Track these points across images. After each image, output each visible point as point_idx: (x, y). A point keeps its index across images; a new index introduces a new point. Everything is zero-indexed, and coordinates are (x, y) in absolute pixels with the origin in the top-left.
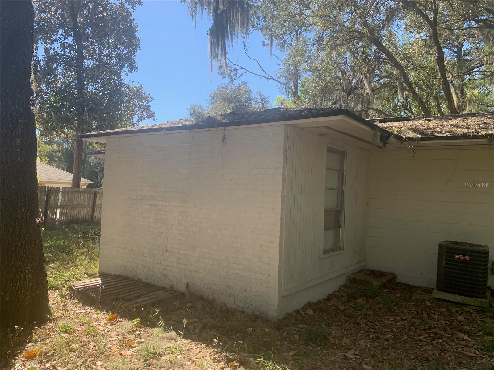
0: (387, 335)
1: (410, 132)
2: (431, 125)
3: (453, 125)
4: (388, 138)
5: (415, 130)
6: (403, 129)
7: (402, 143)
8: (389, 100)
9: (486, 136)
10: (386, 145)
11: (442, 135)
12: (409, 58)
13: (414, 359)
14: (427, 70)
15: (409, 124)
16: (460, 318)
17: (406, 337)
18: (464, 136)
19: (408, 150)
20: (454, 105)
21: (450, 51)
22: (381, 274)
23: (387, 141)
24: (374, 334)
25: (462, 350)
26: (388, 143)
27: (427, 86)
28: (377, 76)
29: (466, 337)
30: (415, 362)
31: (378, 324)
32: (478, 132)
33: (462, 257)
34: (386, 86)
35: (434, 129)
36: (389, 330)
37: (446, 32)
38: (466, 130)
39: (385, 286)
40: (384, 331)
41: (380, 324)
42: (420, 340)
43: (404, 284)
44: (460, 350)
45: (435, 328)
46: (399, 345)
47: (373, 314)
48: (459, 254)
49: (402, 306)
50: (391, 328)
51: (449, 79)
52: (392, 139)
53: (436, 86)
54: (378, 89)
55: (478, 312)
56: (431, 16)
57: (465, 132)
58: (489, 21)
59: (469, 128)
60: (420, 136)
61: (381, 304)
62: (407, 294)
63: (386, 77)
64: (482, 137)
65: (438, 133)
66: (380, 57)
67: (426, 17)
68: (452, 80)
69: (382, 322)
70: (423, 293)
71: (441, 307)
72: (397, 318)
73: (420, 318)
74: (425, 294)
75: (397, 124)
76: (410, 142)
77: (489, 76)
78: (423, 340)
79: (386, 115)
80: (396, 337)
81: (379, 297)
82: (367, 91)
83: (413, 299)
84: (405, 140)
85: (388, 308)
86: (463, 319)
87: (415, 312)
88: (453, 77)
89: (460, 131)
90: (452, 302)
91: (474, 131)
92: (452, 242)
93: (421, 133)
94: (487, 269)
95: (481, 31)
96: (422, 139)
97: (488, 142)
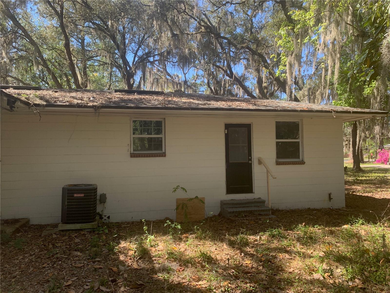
0: (15, 273)
1: (38, 99)
2: (57, 95)
3: (72, 97)
4: (14, 102)
5: (41, 98)
6: (31, 96)
7: (29, 108)
8: (26, 71)
9: (93, 107)
10: (13, 109)
11: (62, 104)
12: (44, 39)
13: (36, 285)
14: (59, 52)
15: (39, 93)
16: (77, 240)
17: (32, 269)
18: (78, 106)
19: (35, 114)
20: (79, 82)
21: (76, 41)
22: (15, 221)
23: (14, 106)
24: (3, 276)
25: (75, 264)
26: (14, 107)
27: (59, 64)
28: (15, 48)
29: (79, 253)
30: (37, 287)
31: (7, 266)
32: (88, 104)
33: (79, 195)
34: (23, 59)
35: (58, 98)
36: (17, 268)
37: (71, 25)
38: (79, 101)
39: (18, 231)
40: (13, 270)
41: (9, 265)
42: (44, 267)
43: (36, 225)
44: (73, 264)
45: (57, 254)
46: (25, 278)
47: (3, 259)
48: (76, 193)
49: (32, 244)
50: (19, 265)
51: (75, 62)
52: (18, 104)
53: (66, 66)
54: (16, 59)
55: (90, 232)
56: (59, 9)
57: (79, 102)
58: (101, 25)
59: (82, 100)
60: (45, 103)
61: (13, 248)
62: (38, 232)
63: (23, 51)
64: (90, 107)
65: (60, 102)
66: (17, 32)
67: (54, 8)
68: (77, 63)
69: (11, 263)
70: (51, 228)
71: (64, 236)
72: (26, 255)
73: (46, 250)
74: (53, 229)
75: (28, 92)
76: (37, 108)
77: (102, 65)
78: (46, 267)
79: (24, 84)
80: (23, 272)
81: (11, 242)
82: (5, 60)
83: (42, 235)
84: (32, 106)
85: (19, 249)
86: (79, 241)
87: (43, 246)
88: (77, 60)
89: (76, 102)
90: (72, 230)
91: (85, 102)
92: (72, 185)
93: (47, 101)
94: (96, 200)
95: (96, 31)
96: (46, 106)
97: (94, 111)
